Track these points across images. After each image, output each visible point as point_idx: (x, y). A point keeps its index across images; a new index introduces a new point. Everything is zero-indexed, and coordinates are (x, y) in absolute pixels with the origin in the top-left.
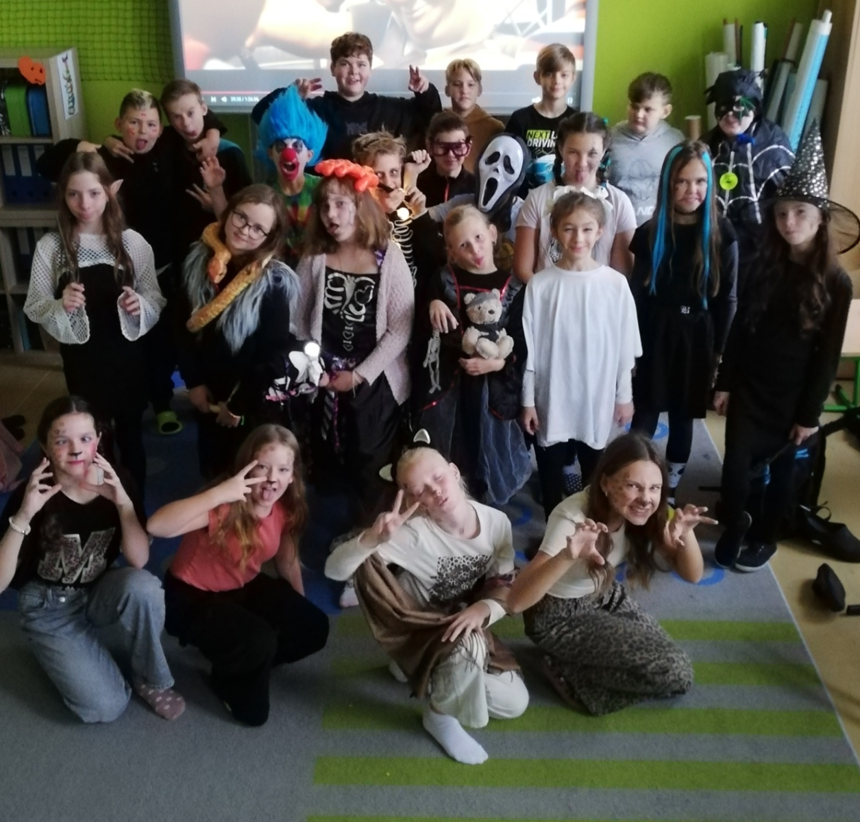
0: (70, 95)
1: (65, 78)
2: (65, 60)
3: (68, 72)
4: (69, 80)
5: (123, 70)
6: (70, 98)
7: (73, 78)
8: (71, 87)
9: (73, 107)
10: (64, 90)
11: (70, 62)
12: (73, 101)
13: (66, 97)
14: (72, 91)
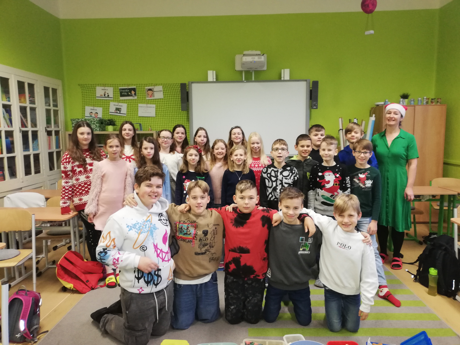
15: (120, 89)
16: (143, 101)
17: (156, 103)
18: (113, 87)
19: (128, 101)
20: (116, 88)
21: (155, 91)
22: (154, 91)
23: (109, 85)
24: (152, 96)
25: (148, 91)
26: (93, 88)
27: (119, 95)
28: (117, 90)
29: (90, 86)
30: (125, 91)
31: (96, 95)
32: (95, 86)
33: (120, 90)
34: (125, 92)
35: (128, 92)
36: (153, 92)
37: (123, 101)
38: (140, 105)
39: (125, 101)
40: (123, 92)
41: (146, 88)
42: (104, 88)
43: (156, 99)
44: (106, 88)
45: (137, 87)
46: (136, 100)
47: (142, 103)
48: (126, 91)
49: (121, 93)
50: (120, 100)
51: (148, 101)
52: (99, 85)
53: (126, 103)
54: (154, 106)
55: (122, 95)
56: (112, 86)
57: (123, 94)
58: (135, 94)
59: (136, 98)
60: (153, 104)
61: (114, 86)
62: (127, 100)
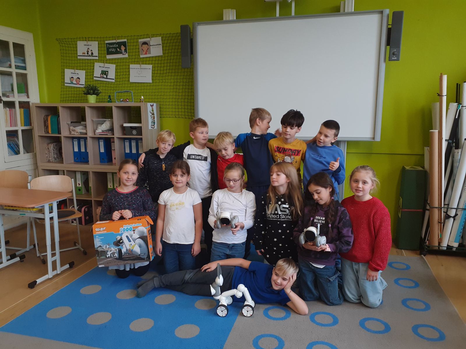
0: (153, 120)
1: (151, 113)
2: (152, 106)
3: (153, 111)
4: (153, 114)
5: (177, 113)
6: (152, 121)
7: (155, 114)
8: (154, 117)
9: (154, 125)
10: (150, 118)
11: (155, 107)
12: (154, 123)
13: (150, 120)
14: (154, 119)
15: (107, 44)
16: (136, 60)
17: (154, 62)
18: (98, 41)
19: (117, 61)
20: (102, 42)
21: (151, 44)
22: (150, 46)
23: (93, 39)
24: (147, 53)
25: (143, 45)
26: (73, 43)
27: (106, 52)
28: (103, 46)
29: (70, 40)
30: (113, 46)
31: (77, 54)
32: (75, 40)
33: (107, 46)
34: (113, 48)
35: (116, 48)
36: (148, 47)
37: (111, 61)
38: (131, 66)
39: (114, 61)
40: (110, 48)
41: (140, 40)
42: (87, 43)
43: (152, 57)
44: (90, 43)
45: (127, 40)
46: (126, 58)
47: (134, 63)
48: (115, 46)
49: (108, 49)
50: (107, 60)
51: (142, 60)
52: (81, 39)
53: (115, 63)
54: (150, 66)
55: (109, 53)
56: (96, 39)
57: (110, 50)
58: (126, 50)
59: (126, 56)
60: (149, 64)
61: (99, 39)
62: (115, 59)
